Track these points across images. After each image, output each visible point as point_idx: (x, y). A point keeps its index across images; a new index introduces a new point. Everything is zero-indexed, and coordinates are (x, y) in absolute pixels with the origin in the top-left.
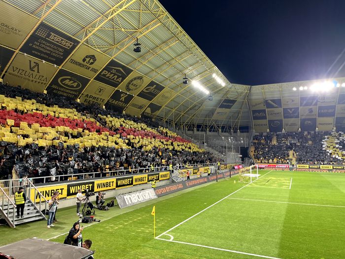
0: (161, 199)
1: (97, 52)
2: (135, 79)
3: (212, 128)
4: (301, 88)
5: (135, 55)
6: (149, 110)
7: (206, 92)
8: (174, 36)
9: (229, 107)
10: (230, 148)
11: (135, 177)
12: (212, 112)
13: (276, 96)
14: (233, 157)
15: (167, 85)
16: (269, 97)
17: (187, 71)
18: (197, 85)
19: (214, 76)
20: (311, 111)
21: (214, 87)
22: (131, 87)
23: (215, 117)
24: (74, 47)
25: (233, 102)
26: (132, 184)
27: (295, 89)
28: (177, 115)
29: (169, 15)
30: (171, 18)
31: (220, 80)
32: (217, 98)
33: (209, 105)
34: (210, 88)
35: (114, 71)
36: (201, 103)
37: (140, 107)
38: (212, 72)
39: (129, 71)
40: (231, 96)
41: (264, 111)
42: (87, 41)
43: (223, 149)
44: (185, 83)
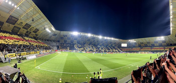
0: (37, 58)
1: (23, 21)
2: (32, 28)
3: (51, 41)
4: (71, 33)
5: (32, 22)
6: (35, 36)
7: (50, 32)
8: (42, 17)
9: (55, 36)
10: (55, 46)
11: (31, 52)
12: (51, 37)
13: (66, 34)
14: (55, 48)
15: (40, 29)
16: (64, 34)
17: (45, 26)
18: (48, 30)
19: (52, 28)
20: (73, 38)
21: (52, 31)
22: (31, 30)
23: (52, 38)
24: (18, 20)
25: (56, 35)
26: (30, 54)
27: (70, 33)
28: (42, 37)
29: (41, 12)
30: (42, 13)
31: (53, 29)
32: (52, 33)
33: (50, 35)
34: (51, 31)
35: (27, 26)
36: (48, 34)
37: (33, 35)
38: (51, 27)
39: (31, 26)
40: (56, 33)
41: (63, 38)
42: (21, 19)
43: (53, 46)
44: (45, 29)
